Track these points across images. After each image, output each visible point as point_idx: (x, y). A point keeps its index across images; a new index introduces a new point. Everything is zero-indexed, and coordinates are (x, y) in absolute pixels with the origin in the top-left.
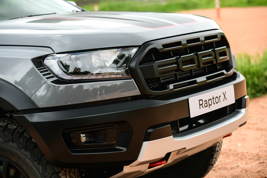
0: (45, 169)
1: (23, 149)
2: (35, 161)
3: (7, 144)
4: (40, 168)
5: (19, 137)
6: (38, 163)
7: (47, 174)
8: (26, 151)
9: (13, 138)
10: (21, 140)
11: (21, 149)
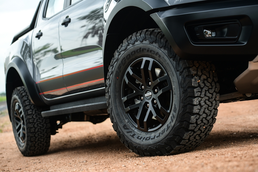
0: (179, 64)
1: (163, 48)
2: (171, 58)
3: (151, 44)
4: (174, 64)
5: (161, 38)
6: (173, 59)
7: (180, 69)
8: (165, 50)
9: (156, 39)
10: (162, 40)
11: (161, 48)
